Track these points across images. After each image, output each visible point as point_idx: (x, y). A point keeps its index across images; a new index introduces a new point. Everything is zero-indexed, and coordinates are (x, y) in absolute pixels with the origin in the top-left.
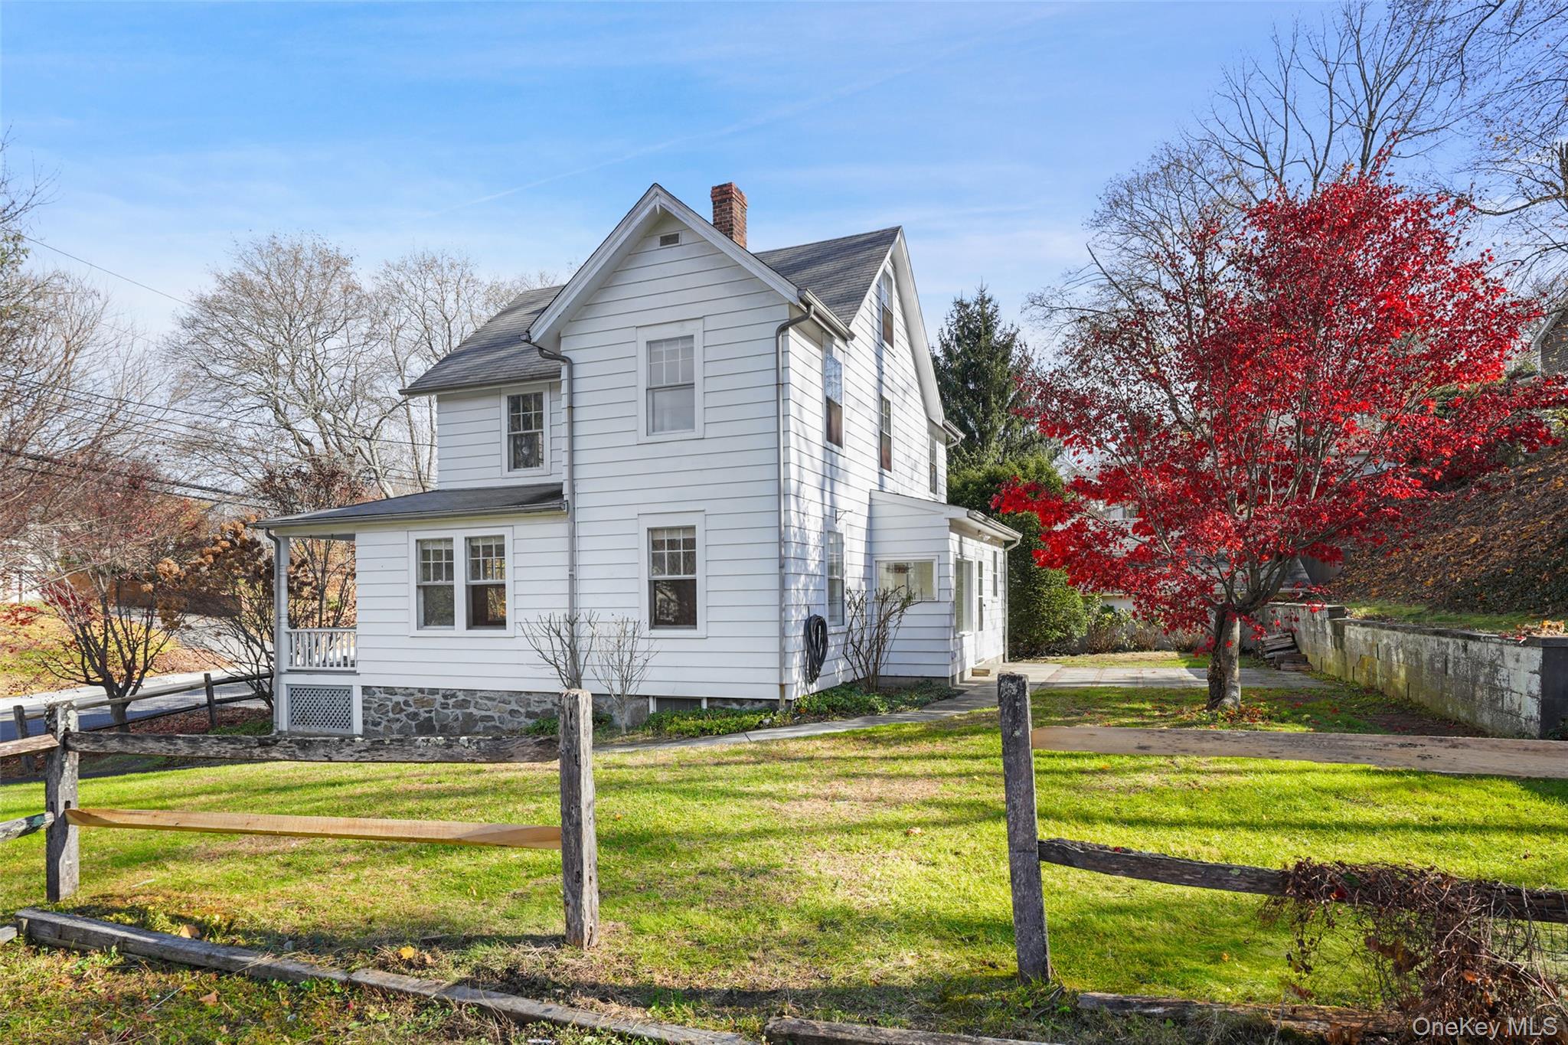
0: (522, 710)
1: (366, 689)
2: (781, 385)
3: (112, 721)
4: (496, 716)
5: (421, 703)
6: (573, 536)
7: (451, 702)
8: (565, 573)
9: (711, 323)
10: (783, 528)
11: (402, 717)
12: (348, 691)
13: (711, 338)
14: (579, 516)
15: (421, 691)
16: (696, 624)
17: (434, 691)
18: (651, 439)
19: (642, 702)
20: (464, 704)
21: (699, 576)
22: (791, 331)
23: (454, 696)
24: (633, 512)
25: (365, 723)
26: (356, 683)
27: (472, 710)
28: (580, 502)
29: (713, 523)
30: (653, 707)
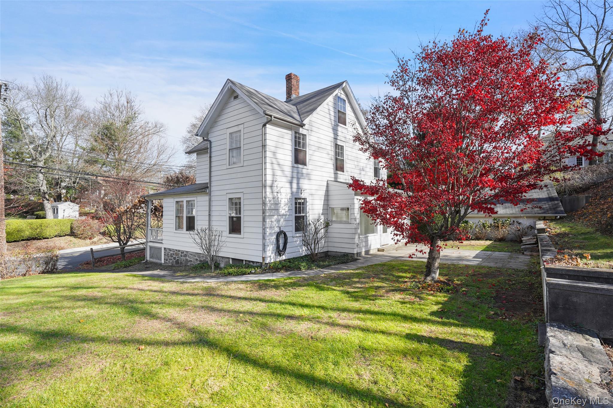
0: (199, 259)
1: (165, 248)
2: (264, 146)
3: (120, 252)
4: (193, 260)
5: (177, 254)
6: (210, 200)
7: (183, 254)
8: (207, 213)
9: (246, 125)
10: (264, 199)
11: (172, 258)
12: (160, 249)
13: (246, 130)
14: (213, 194)
15: (176, 250)
16: (240, 232)
17: (179, 251)
18: (230, 167)
19: (227, 260)
20: (185, 256)
21: (242, 216)
22: (268, 126)
23: (183, 253)
24: (224, 193)
25: (164, 259)
26: (163, 246)
27: (187, 258)
28: (213, 189)
29: (246, 196)
30: (231, 262)
